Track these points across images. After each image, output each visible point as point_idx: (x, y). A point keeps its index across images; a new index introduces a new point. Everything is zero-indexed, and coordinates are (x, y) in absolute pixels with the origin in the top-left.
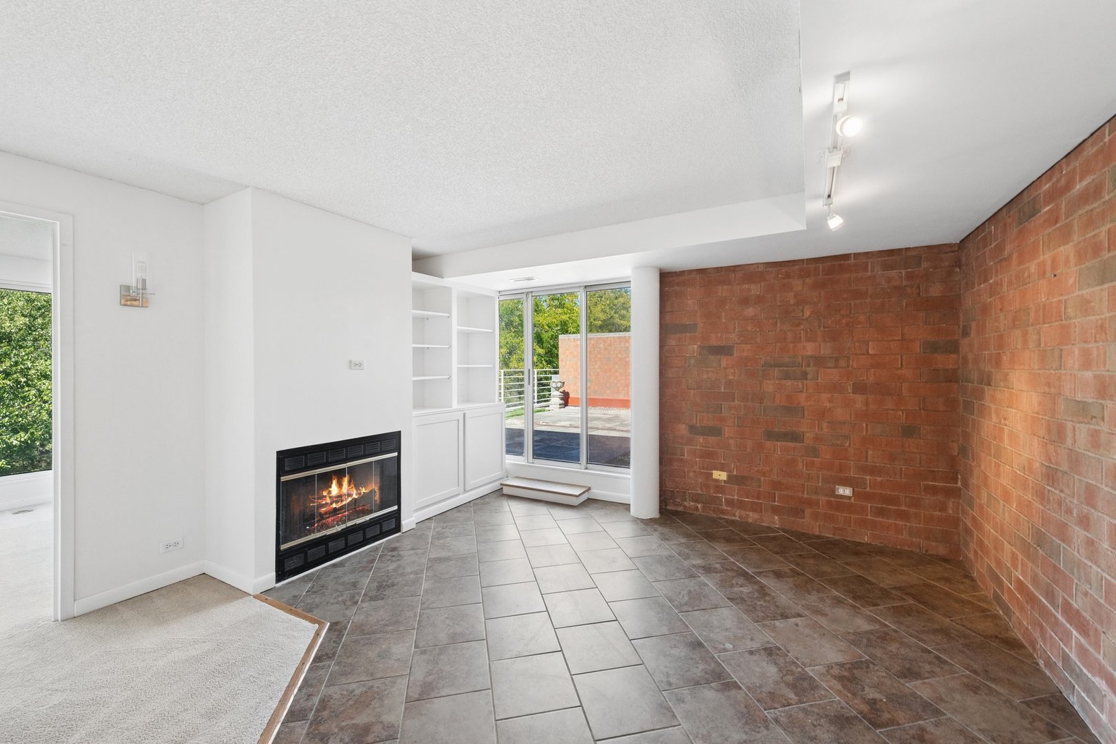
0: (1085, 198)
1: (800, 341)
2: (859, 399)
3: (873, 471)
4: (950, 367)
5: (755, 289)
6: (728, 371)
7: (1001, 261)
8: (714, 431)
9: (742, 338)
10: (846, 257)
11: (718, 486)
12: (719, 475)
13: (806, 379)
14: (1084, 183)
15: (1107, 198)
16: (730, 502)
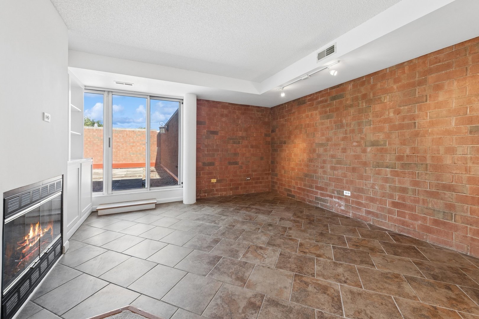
0: (322, 102)
1: (238, 131)
2: (252, 149)
3: (255, 171)
4: (269, 141)
5: (225, 112)
6: (217, 141)
7: (290, 113)
8: (211, 164)
9: (221, 129)
10: (249, 106)
11: (214, 185)
12: (214, 181)
13: (239, 144)
14: (322, 99)
15: (329, 102)
16: (217, 190)
